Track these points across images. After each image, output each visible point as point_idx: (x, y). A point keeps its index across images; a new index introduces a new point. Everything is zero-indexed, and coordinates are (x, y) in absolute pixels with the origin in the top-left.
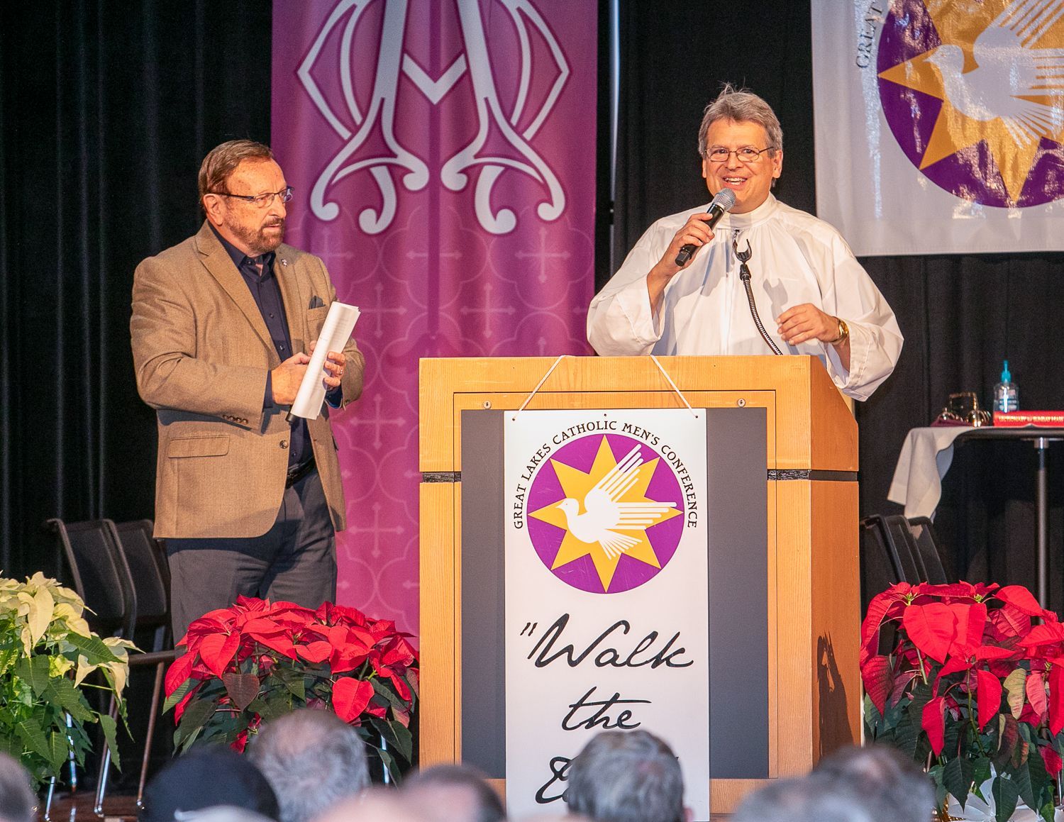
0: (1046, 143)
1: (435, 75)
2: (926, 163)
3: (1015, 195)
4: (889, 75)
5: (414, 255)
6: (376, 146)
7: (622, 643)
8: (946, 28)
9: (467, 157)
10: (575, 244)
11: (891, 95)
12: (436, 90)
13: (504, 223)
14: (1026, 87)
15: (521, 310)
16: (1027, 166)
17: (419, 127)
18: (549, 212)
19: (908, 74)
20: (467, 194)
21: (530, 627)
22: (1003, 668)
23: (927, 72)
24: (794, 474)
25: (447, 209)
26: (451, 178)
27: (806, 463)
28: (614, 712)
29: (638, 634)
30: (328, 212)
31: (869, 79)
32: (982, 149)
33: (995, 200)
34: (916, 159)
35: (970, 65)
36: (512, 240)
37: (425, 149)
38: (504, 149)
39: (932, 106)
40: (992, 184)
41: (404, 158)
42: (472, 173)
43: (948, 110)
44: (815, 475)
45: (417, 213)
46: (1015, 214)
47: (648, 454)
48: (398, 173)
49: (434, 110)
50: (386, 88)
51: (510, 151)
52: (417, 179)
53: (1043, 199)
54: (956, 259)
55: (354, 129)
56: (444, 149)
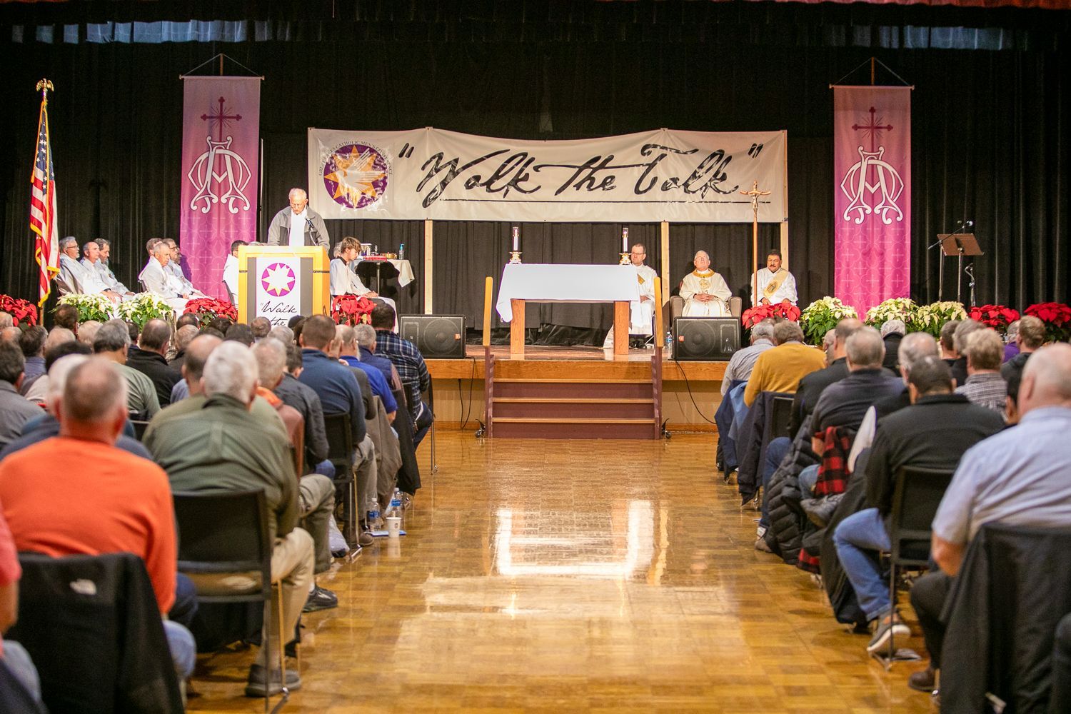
0: (363, 193)
1: (220, 176)
2: (335, 197)
3: (356, 205)
4: (326, 177)
5: (215, 218)
6: (206, 192)
7: (282, 307)
8: (340, 166)
9: (227, 195)
10: (252, 216)
11: (327, 181)
12: (220, 180)
13: (236, 211)
14: (358, 180)
15: (239, 231)
16: (358, 199)
17: (216, 189)
18: (246, 208)
19: (331, 177)
20: (227, 204)
21: (262, 304)
22: (362, 314)
23: (335, 177)
24: (319, 272)
25: (222, 207)
26: (223, 200)
27: (321, 269)
28: (280, 322)
29: (285, 305)
30: (194, 208)
31: (322, 178)
32: (348, 194)
33: (351, 207)
34: (333, 197)
35: (345, 174)
36: (237, 215)
37: (217, 193)
38: (235, 193)
39: (336, 184)
40: (351, 203)
41: (212, 195)
42: (228, 199)
43: (340, 185)
44: (323, 272)
45: (216, 208)
46: (355, 210)
47: (288, 267)
48: (211, 199)
49: (220, 184)
50: (208, 179)
51: (237, 194)
52: (215, 200)
53: (362, 206)
54: (341, 220)
55: (201, 189)
56: (222, 193)
